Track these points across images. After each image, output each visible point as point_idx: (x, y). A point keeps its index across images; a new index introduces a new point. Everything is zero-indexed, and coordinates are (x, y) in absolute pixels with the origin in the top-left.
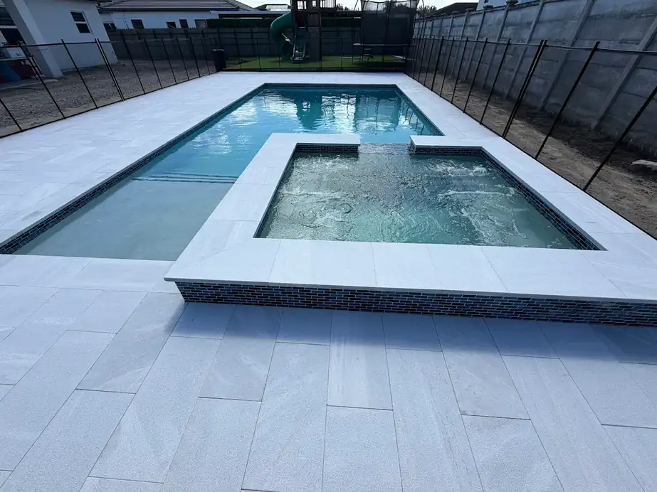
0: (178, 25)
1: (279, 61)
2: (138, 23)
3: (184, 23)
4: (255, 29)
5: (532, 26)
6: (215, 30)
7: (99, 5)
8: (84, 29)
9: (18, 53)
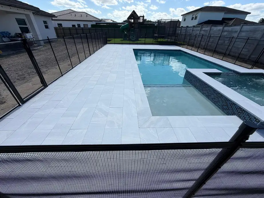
0: (77, 26)
1: (122, 40)
2: (60, 25)
3: (79, 25)
4: (110, 28)
5: (238, 32)
6: (94, 28)
7: (52, 18)
8: (47, 27)
9: (30, 36)
